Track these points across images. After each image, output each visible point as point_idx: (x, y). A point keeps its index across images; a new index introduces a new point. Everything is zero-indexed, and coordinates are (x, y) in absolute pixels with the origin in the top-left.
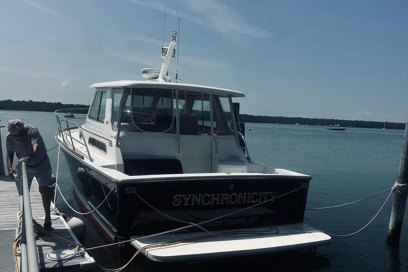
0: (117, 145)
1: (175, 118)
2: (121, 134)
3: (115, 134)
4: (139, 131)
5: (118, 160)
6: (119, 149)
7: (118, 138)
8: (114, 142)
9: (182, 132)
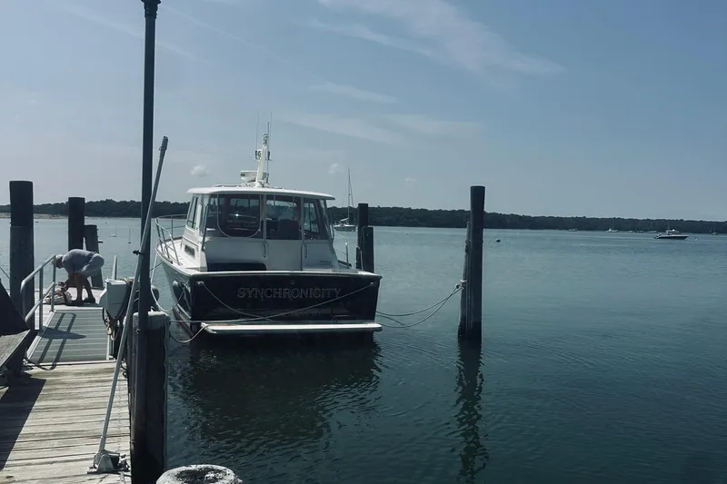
0: (203, 250)
1: (262, 222)
2: (207, 239)
3: (201, 239)
4: (224, 236)
5: (202, 263)
6: (204, 254)
7: (203, 243)
8: (200, 246)
9: (269, 237)
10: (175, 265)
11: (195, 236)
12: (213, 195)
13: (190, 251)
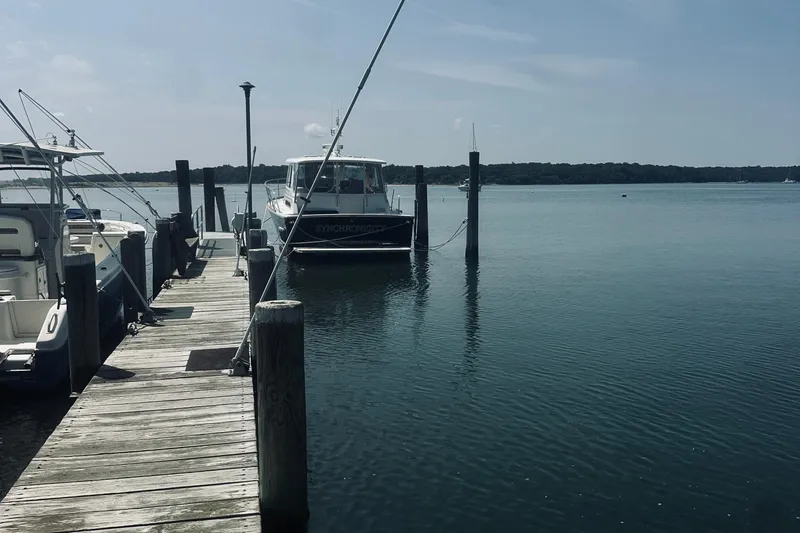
0: (295, 202)
1: (336, 182)
2: (297, 194)
3: (294, 195)
5: (294, 210)
7: (296, 197)
8: (294, 199)
10: (277, 213)
11: (290, 192)
12: (300, 164)
13: (288, 203)
